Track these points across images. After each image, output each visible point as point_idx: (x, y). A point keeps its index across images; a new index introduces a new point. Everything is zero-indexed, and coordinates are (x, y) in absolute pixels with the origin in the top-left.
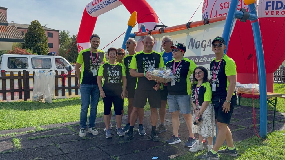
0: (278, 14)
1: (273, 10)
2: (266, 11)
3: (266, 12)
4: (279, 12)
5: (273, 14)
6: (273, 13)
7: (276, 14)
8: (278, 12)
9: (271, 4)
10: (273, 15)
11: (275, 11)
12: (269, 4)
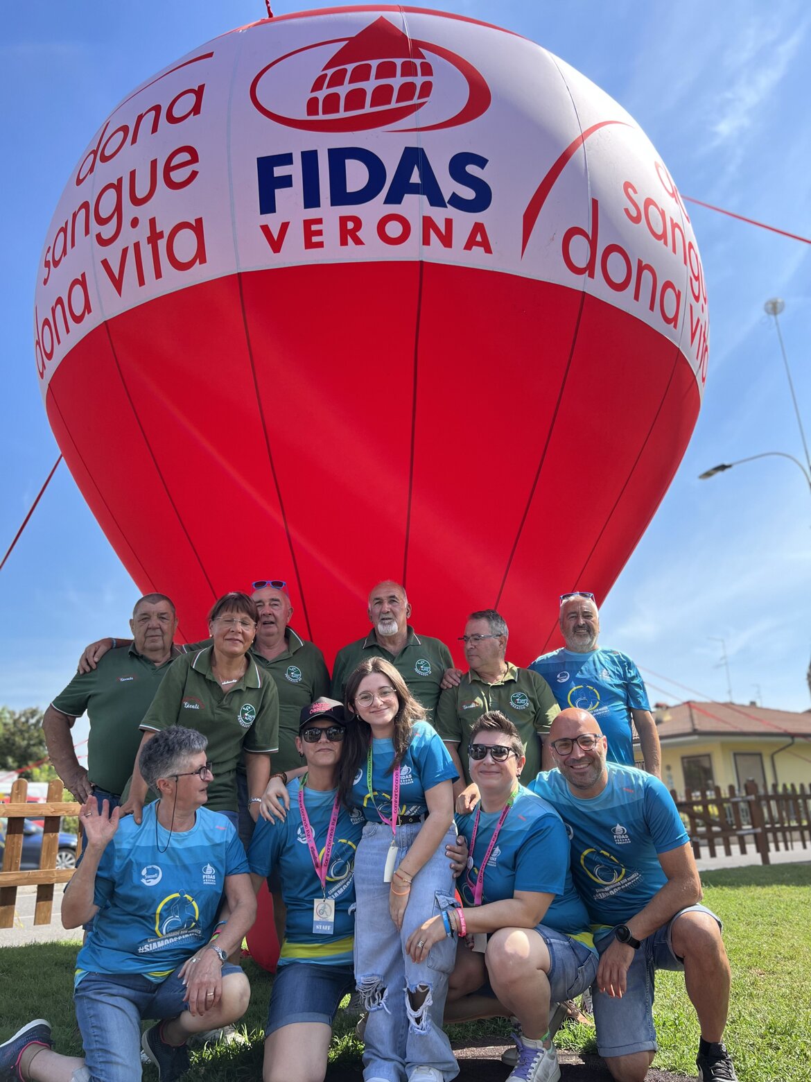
0: (358, 242)
1: (313, 213)
2: (267, 218)
3: (266, 229)
4: (358, 222)
5: (315, 239)
6: (320, 233)
7: (344, 242)
8: (350, 225)
9: (295, 170)
10: (320, 245)
11: (329, 215)
12: (279, 171)
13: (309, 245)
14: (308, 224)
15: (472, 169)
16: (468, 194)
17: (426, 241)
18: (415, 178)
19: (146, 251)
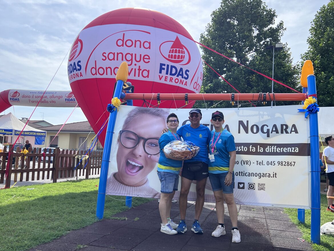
0: (172, 82)
1: (167, 75)
2: (160, 74)
3: (159, 76)
6: (167, 79)
7: (170, 81)
8: (171, 79)
9: (165, 67)
10: (167, 81)
11: (169, 76)
12: (163, 67)
13: (165, 80)
14: (166, 77)
15: (187, 72)
16: (186, 77)
17: (180, 83)
18: (181, 73)
19: (137, 71)
